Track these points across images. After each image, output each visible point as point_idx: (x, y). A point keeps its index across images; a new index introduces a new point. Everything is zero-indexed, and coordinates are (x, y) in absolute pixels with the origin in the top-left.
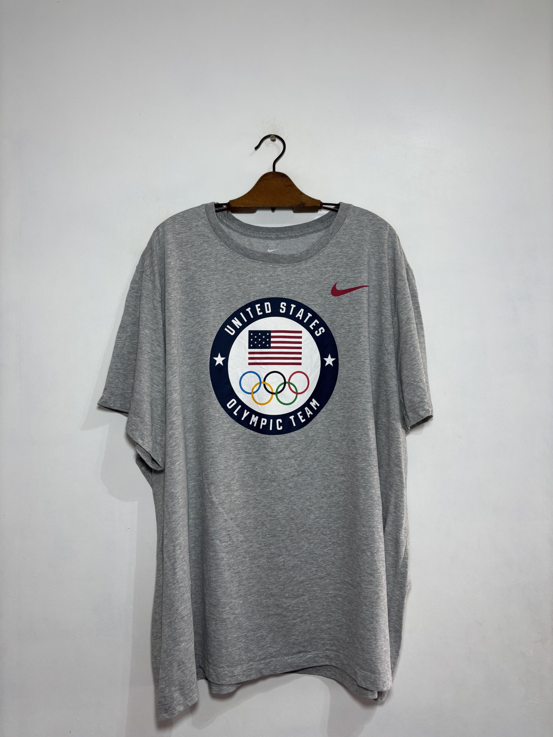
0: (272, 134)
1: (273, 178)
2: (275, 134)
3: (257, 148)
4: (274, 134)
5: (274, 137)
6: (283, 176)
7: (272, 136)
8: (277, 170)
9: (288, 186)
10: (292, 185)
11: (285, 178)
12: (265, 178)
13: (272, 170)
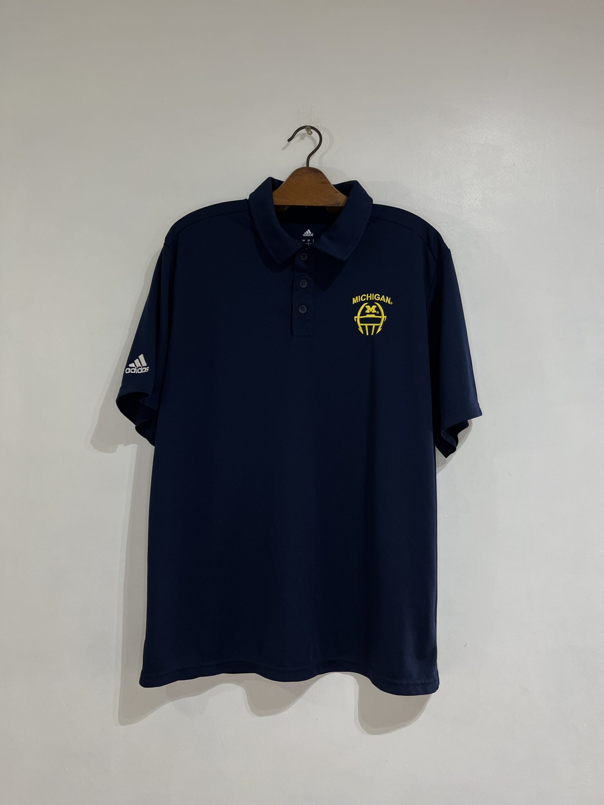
0: (308, 125)
1: (305, 173)
2: (312, 126)
3: (289, 140)
4: (310, 125)
5: (310, 128)
6: (317, 172)
7: (307, 127)
8: (310, 166)
9: (322, 183)
10: (326, 183)
11: (319, 174)
12: (297, 174)
13: (306, 166)
